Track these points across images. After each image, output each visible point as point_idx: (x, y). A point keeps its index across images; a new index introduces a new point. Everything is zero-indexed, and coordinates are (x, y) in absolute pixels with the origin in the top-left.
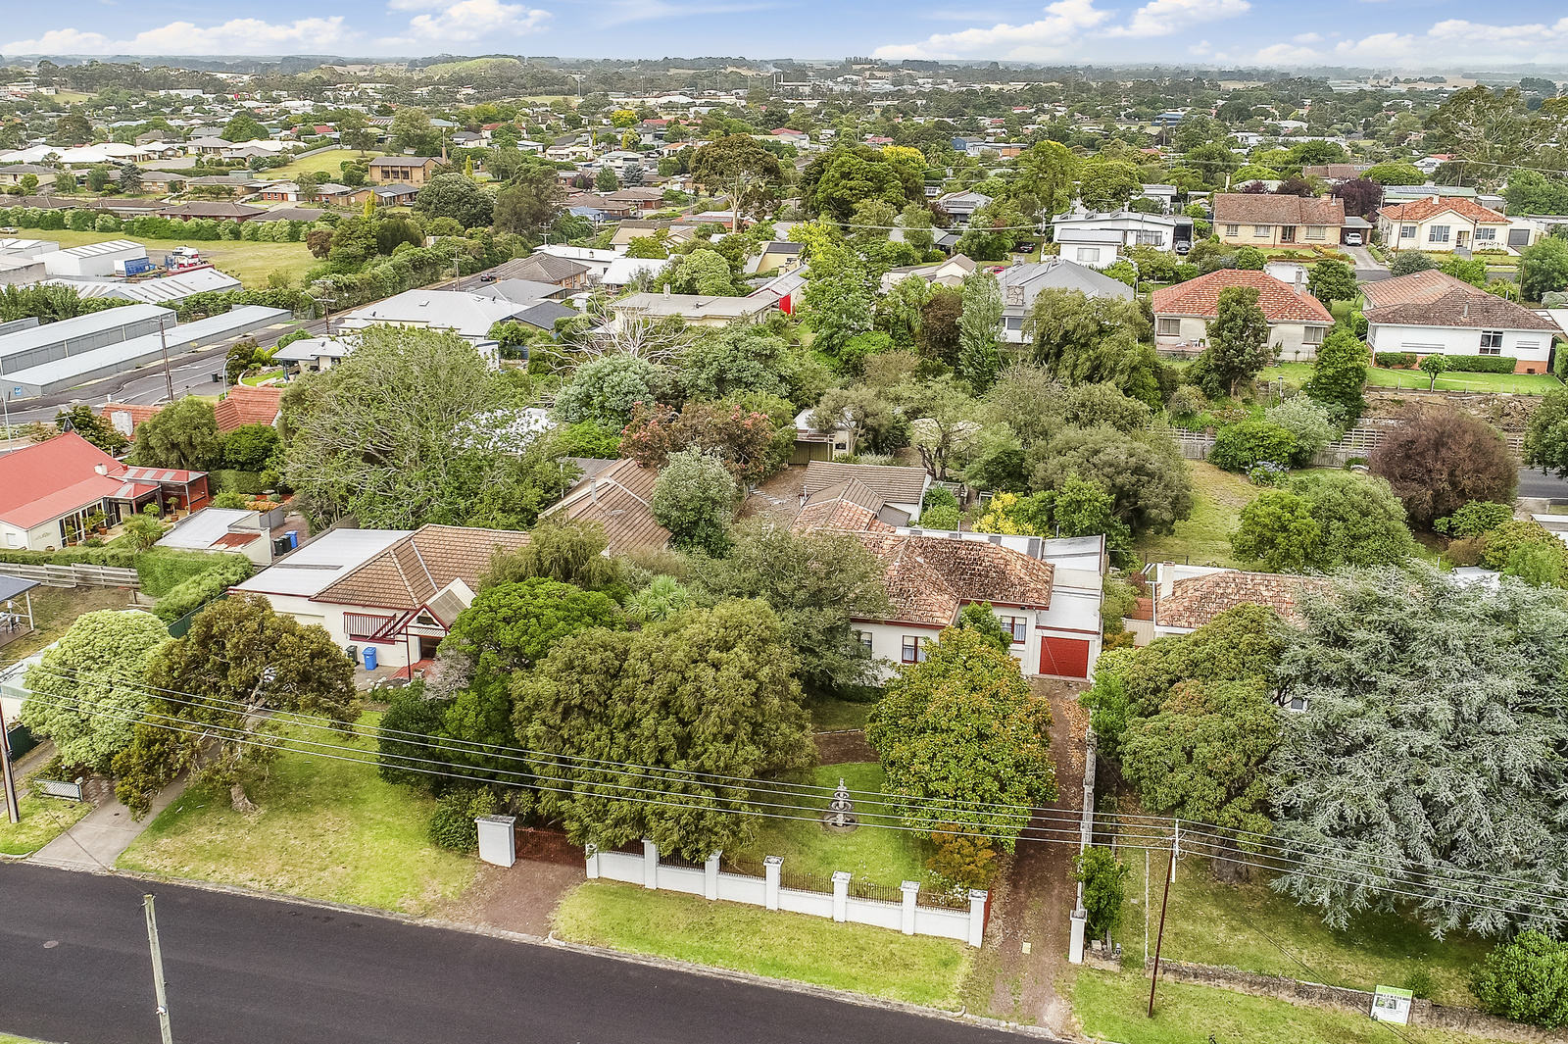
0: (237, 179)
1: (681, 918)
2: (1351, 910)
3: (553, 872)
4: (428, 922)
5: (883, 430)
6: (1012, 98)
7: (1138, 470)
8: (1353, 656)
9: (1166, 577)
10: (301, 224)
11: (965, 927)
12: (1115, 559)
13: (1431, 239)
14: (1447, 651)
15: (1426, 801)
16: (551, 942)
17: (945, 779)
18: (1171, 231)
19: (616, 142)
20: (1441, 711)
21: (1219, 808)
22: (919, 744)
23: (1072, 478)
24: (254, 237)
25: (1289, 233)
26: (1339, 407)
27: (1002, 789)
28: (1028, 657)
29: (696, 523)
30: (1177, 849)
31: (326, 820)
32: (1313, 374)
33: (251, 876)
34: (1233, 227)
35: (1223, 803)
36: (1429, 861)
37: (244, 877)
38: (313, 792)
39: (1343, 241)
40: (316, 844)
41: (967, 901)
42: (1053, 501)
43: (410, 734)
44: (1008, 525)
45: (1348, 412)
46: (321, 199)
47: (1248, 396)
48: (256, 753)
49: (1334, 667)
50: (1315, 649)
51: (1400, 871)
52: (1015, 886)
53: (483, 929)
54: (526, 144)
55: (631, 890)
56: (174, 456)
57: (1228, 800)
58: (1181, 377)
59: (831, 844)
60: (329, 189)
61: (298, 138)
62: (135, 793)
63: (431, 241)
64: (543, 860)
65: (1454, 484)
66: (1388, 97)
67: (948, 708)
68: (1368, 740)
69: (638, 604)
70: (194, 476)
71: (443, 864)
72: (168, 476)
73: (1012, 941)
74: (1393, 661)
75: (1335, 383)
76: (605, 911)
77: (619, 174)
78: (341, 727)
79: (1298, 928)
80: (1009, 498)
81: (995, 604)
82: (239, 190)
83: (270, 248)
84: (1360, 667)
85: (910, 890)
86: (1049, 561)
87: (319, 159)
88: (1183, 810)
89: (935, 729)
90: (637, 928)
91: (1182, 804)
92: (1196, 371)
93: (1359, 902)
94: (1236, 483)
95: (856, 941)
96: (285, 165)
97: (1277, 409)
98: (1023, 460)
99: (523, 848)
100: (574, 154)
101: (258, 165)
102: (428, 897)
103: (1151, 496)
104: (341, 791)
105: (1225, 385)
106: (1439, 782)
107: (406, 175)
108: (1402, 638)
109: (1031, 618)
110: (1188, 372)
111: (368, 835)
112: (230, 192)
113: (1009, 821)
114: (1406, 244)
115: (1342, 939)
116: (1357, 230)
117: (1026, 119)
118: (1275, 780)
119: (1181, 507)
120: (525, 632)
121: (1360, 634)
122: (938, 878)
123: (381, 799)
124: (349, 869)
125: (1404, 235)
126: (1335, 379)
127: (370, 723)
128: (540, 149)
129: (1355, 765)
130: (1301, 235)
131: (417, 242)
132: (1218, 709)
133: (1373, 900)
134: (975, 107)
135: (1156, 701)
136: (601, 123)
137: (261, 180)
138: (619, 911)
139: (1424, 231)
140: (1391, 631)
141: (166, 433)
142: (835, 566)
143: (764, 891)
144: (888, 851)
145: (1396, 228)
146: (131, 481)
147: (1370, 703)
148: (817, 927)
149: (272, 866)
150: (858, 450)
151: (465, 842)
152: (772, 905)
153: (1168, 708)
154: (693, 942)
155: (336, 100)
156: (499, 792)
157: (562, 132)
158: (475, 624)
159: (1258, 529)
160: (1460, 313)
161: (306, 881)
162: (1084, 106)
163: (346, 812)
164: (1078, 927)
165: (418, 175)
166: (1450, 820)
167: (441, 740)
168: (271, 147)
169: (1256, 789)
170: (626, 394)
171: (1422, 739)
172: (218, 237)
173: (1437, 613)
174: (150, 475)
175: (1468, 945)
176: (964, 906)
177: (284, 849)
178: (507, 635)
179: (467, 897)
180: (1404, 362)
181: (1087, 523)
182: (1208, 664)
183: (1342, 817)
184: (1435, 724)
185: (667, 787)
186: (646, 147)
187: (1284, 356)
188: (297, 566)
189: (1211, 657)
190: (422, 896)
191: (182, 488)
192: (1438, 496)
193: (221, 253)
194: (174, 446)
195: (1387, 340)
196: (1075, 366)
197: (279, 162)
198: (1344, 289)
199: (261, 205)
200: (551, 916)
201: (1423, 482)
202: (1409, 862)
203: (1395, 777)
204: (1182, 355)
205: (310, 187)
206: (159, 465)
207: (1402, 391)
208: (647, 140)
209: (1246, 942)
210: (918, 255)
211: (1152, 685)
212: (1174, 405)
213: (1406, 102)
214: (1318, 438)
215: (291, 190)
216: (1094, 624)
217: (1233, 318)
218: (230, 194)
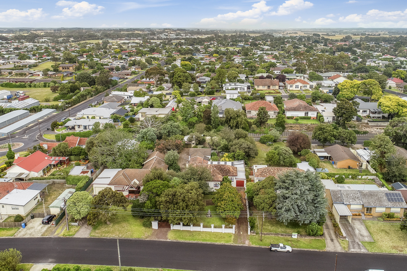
0: (25, 70)
1: (188, 234)
2: (288, 222)
3: (165, 229)
4: (147, 239)
5: (201, 140)
6: (204, 40)
7: (249, 148)
8: (286, 184)
9: (256, 168)
10: (46, 83)
11: (232, 231)
12: (246, 164)
13: (296, 88)
14: (299, 183)
15: (297, 205)
16: (168, 240)
17: (227, 208)
18: (246, 87)
19: (117, 58)
20: (299, 192)
21: (269, 209)
22: (222, 203)
23: (238, 151)
24: (35, 86)
25: (269, 87)
26: (281, 128)
27: (236, 209)
28: (234, 184)
29: (173, 164)
30: (264, 216)
31: (124, 224)
32: (276, 121)
33: (115, 235)
34: (258, 86)
35: (269, 208)
36: (298, 214)
37: (114, 235)
38: (119, 220)
39: (279, 88)
40: (124, 229)
41: (232, 227)
42: (235, 154)
43: (138, 209)
44: (227, 159)
45: (283, 129)
46: (48, 76)
47: (264, 126)
48: (113, 215)
49: (284, 186)
50: (281, 184)
51: (294, 216)
52: (238, 223)
53: (156, 240)
54: (96, 59)
55: (179, 231)
56: (61, 154)
57: (270, 208)
58: (252, 123)
59: (208, 220)
60: (50, 73)
61: (38, 59)
62: (93, 223)
63: (82, 89)
64: (163, 227)
65: (301, 146)
66: (286, 38)
67: (227, 196)
68: (289, 197)
69: (172, 183)
70: (67, 158)
71: (147, 230)
72: (61, 159)
73: (239, 232)
74: (292, 185)
75: (280, 124)
76: (176, 235)
77: (120, 67)
78: (124, 208)
79: (281, 226)
80: (227, 154)
81: (228, 176)
82: (27, 74)
83: (39, 90)
84: (288, 186)
85: (223, 226)
86: (235, 166)
87: (45, 64)
88: (263, 210)
89: (225, 200)
90: (181, 237)
91: (263, 209)
92: (255, 122)
93: (289, 221)
94: (264, 146)
95: (216, 235)
96: (37, 66)
97: (270, 132)
98: (228, 146)
99: (160, 226)
100: (107, 61)
101: (30, 67)
102: (146, 235)
103: (252, 153)
104: (124, 219)
105: (260, 125)
106: (299, 202)
107: (68, 68)
108: (293, 181)
109: (234, 178)
110: (254, 122)
111: (132, 226)
112: (25, 74)
113: (237, 214)
114: (291, 89)
115: (287, 226)
116: (282, 86)
117: (208, 47)
118: (276, 204)
119: (256, 154)
120: (157, 190)
121: (287, 181)
122: (227, 224)
123: (132, 220)
124: (131, 232)
125: (290, 87)
126: (280, 123)
127: (129, 207)
128: (99, 60)
129: (287, 201)
130: (271, 87)
131: (79, 89)
132: (267, 194)
133: (291, 220)
134: (196, 43)
135: (258, 193)
136: (111, 52)
137: (32, 71)
138: (178, 234)
139: (294, 86)
140: (291, 180)
141: (60, 150)
142: (203, 172)
143: (200, 229)
144: (218, 220)
145: (289, 86)
146: (54, 160)
147: (289, 192)
148: (209, 233)
149: (118, 233)
150: (197, 145)
151: (150, 225)
152: (202, 231)
153: (260, 194)
154: (191, 238)
155: (38, 43)
156: (155, 217)
157: (103, 55)
158: (148, 189)
159: (269, 158)
160: (301, 108)
161: (125, 235)
162: (221, 42)
163: (127, 223)
164: (249, 229)
165: (71, 68)
166: (301, 208)
167: (145, 210)
168: (32, 61)
169: (274, 206)
170: (151, 136)
171: (296, 196)
172: (26, 87)
173: (298, 177)
174: (57, 158)
175: (305, 225)
176: (232, 228)
177: (118, 230)
178: (154, 191)
179: (152, 235)
180: (291, 118)
181: (241, 158)
182: (265, 187)
183: (286, 209)
184: (298, 194)
185: (185, 214)
186: (124, 59)
187: (270, 117)
188: (101, 178)
189: (265, 185)
190: (145, 235)
191: (65, 161)
192: (298, 149)
193: (28, 92)
194: (61, 152)
195: (288, 114)
196: (233, 123)
197: (35, 66)
198: (280, 102)
199: (33, 77)
200: (167, 236)
201: (295, 146)
202: (296, 214)
203: (293, 202)
204: (252, 118)
205: (45, 72)
206: (58, 156)
207: (292, 124)
208: (124, 57)
209: (273, 228)
210: (196, 94)
211: (257, 190)
212: (251, 129)
213: (290, 40)
214: (278, 137)
215: (41, 74)
216: (245, 178)
217: (261, 113)
218: (25, 75)
